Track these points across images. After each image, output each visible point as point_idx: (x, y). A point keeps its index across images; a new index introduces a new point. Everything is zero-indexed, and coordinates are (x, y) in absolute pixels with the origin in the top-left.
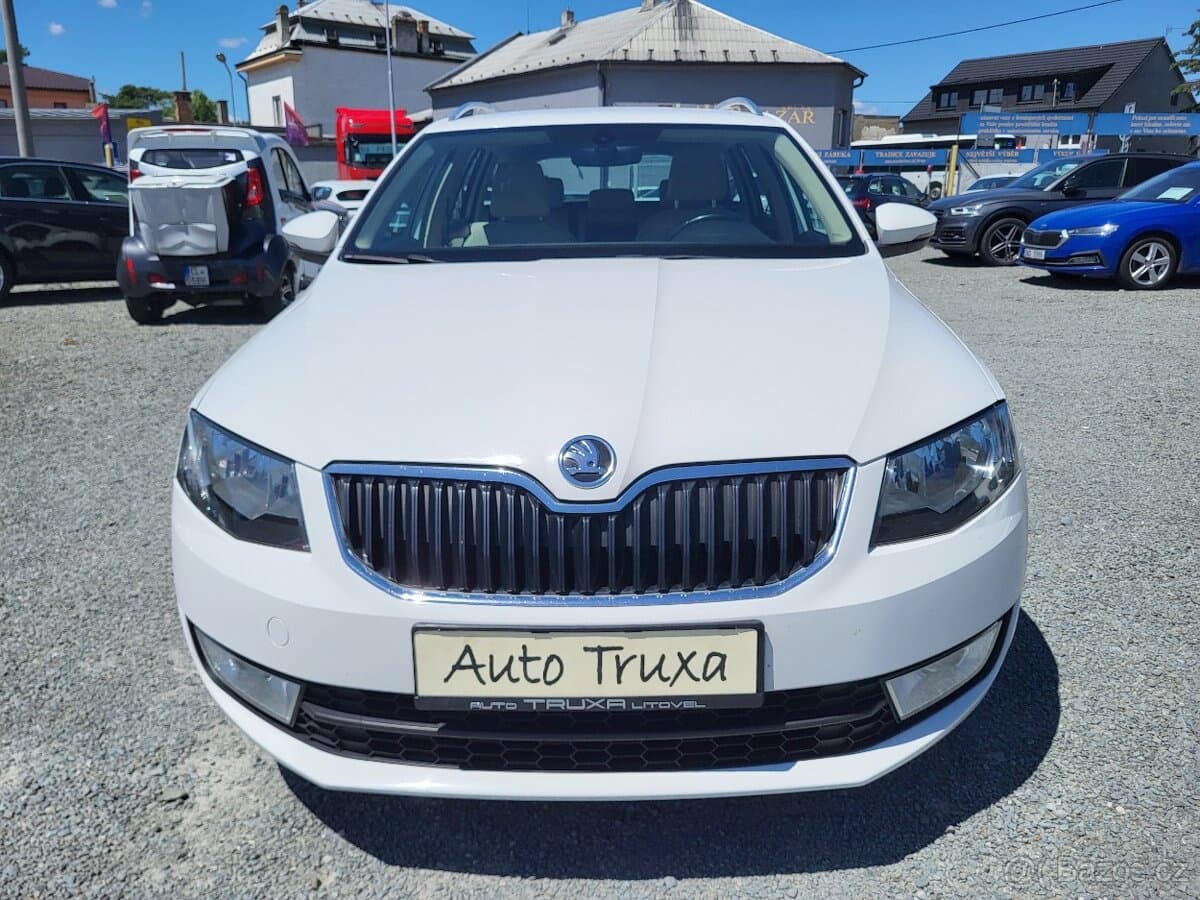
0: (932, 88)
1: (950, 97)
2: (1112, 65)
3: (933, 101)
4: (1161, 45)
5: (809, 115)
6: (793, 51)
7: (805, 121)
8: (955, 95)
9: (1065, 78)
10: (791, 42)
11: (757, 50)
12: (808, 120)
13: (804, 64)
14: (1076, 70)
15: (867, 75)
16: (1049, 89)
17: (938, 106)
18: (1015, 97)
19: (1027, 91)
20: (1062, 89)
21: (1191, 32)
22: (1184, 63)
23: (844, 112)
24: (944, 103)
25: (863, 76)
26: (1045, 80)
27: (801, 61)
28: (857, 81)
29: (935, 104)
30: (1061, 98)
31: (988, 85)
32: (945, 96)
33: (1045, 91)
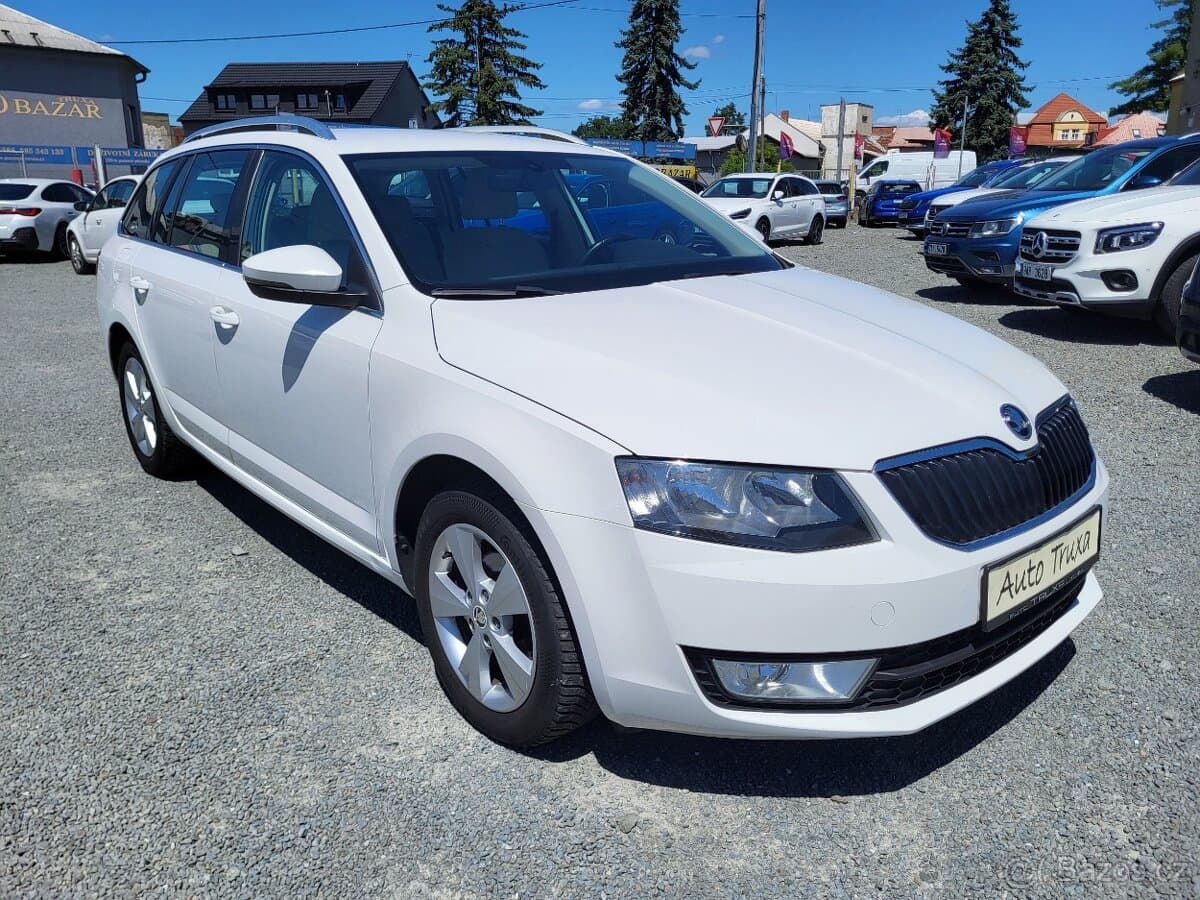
0: (205, 88)
1: (226, 98)
2: (370, 82)
3: (210, 101)
4: (404, 67)
5: (92, 109)
6: (55, 36)
7: (90, 116)
8: (231, 98)
9: (335, 90)
10: (53, 27)
11: (11, 31)
12: (93, 114)
13: (76, 52)
14: (342, 83)
15: (150, 71)
16: (322, 99)
17: (216, 107)
18: (292, 105)
19: (302, 100)
20: (333, 99)
21: (431, 60)
22: (429, 86)
23: (132, 108)
24: (222, 105)
25: (145, 71)
26: (318, 90)
27: (73, 49)
28: (139, 76)
29: (213, 105)
30: (335, 106)
31: (265, 91)
32: (221, 98)
33: (319, 101)
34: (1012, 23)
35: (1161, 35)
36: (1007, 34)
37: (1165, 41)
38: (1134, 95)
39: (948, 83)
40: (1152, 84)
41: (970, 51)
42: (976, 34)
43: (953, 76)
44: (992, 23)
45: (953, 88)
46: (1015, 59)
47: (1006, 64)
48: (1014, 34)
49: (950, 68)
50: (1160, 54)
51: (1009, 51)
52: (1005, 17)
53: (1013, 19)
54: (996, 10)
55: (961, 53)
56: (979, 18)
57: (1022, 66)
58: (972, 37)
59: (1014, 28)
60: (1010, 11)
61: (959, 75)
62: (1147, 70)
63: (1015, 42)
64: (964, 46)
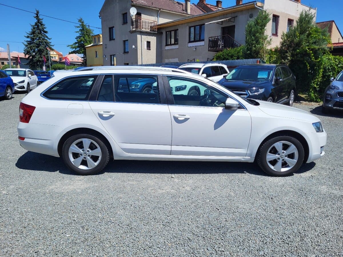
34: (44, 27)
35: (78, 35)
36: (43, 29)
37: (79, 36)
38: (74, 49)
39: (28, 41)
40: (78, 47)
41: (33, 33)
42: (34, 28)
43: (29, 39)
44: (38, 26)
45: (30, 43)
46: (47, 37)
47: (44, 38)
48: (45, 30)
49: (28, 37)
50: (79, 40)
51: (45, 35)
52: (42, 25)
53: (44, 26)
54: (38, 22)
55: (30, 33)
56: (34, 24)
57: (49, 39)
58: (33, 29)
59: (45, 28)
60: (43, 23)
61: (31, 39)
62: (76, 43)
63: (46, 32)
64: (31, 31)
